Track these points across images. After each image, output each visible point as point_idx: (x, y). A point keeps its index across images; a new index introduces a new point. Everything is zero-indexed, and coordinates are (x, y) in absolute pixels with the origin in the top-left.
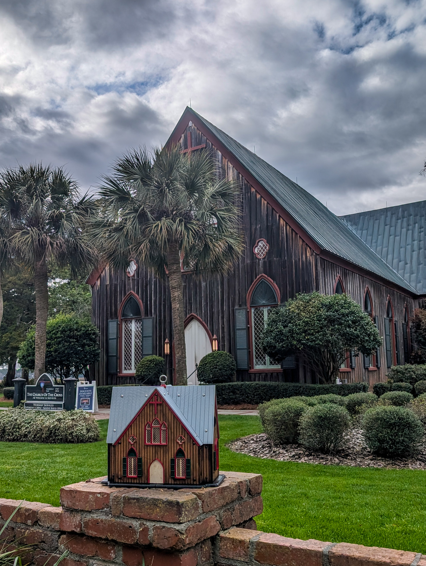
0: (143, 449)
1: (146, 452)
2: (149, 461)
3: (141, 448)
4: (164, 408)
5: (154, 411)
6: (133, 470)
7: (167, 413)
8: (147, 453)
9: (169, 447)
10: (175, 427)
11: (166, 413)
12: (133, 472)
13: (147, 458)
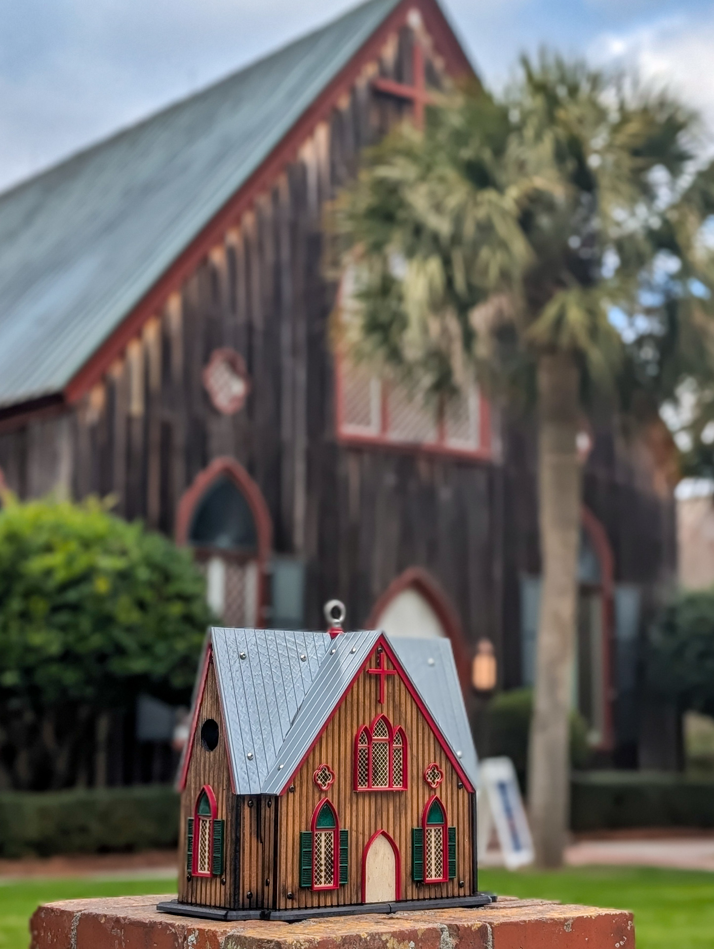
0: (348, 805)
1: (354, 814)
2: (361, 837)
3: (342, 802)
4: (397, 688)
5: (373, 696)
6: (323, 868)
7: (403, 701)
8: (357, 816)
9: (406, 798)
10: (420, 742)
11: (400, 703)
12: (323, 874)
13: (357, 831)
